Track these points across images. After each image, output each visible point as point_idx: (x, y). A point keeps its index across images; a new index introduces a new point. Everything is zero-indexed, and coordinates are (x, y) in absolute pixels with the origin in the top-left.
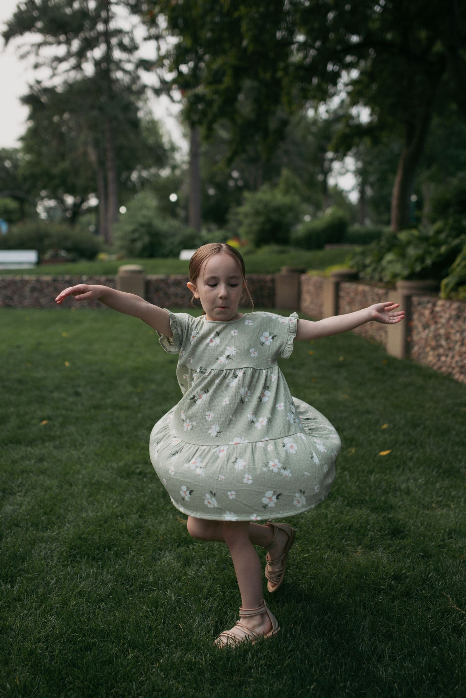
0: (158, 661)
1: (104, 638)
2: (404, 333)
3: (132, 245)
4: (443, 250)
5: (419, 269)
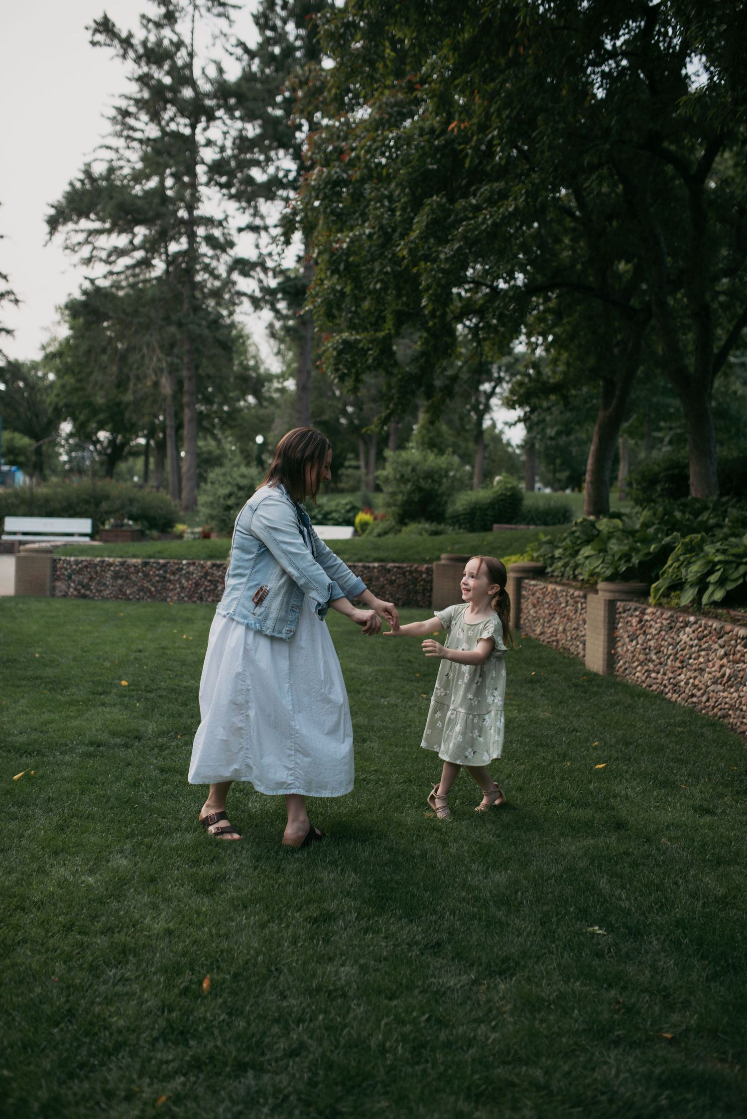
2: (606, 644)
3: (226, 513)
4: (653, 547)
5: (624, 569)
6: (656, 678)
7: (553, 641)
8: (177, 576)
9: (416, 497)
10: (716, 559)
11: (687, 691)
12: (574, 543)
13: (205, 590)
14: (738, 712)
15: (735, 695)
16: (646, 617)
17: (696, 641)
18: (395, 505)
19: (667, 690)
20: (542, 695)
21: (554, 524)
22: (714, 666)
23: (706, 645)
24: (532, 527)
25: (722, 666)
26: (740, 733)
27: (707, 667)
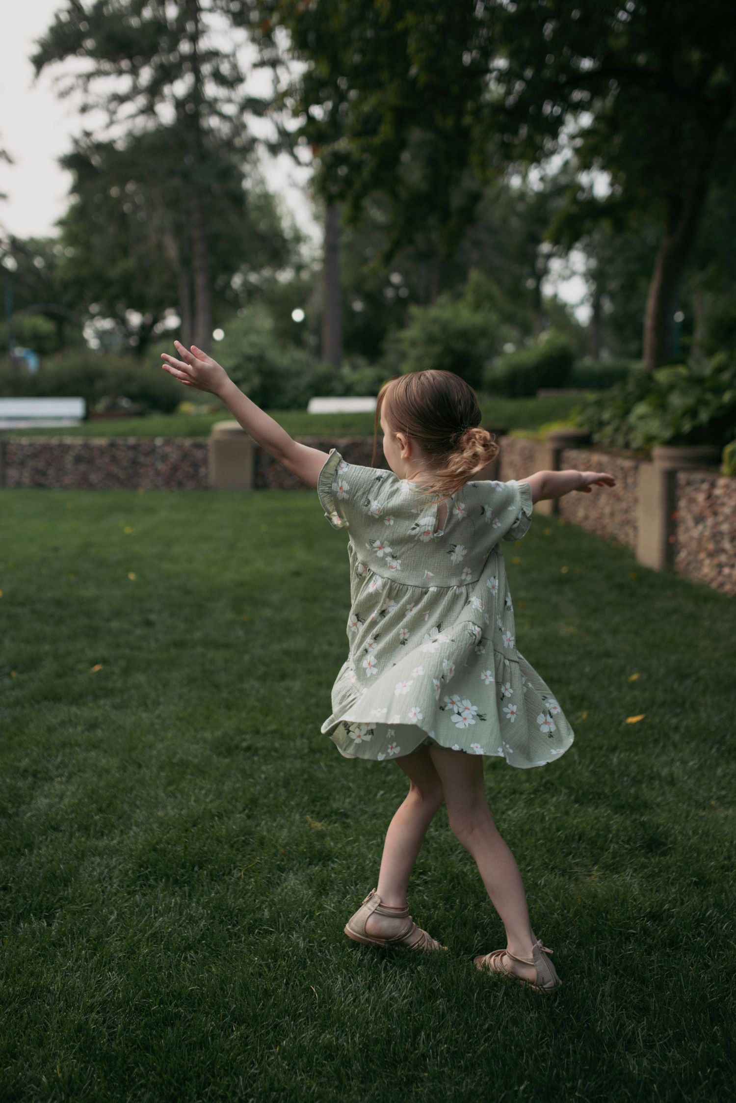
0: (279, 1043)
1: (193, 1006)
2: (663, 530)
4: (727, 396)
5: (688, 429)
6: (730, 576)
7: (599, 528)
8: (149, 459)
12: (626, 400)
13: (183, 475)
20: (571, 601)
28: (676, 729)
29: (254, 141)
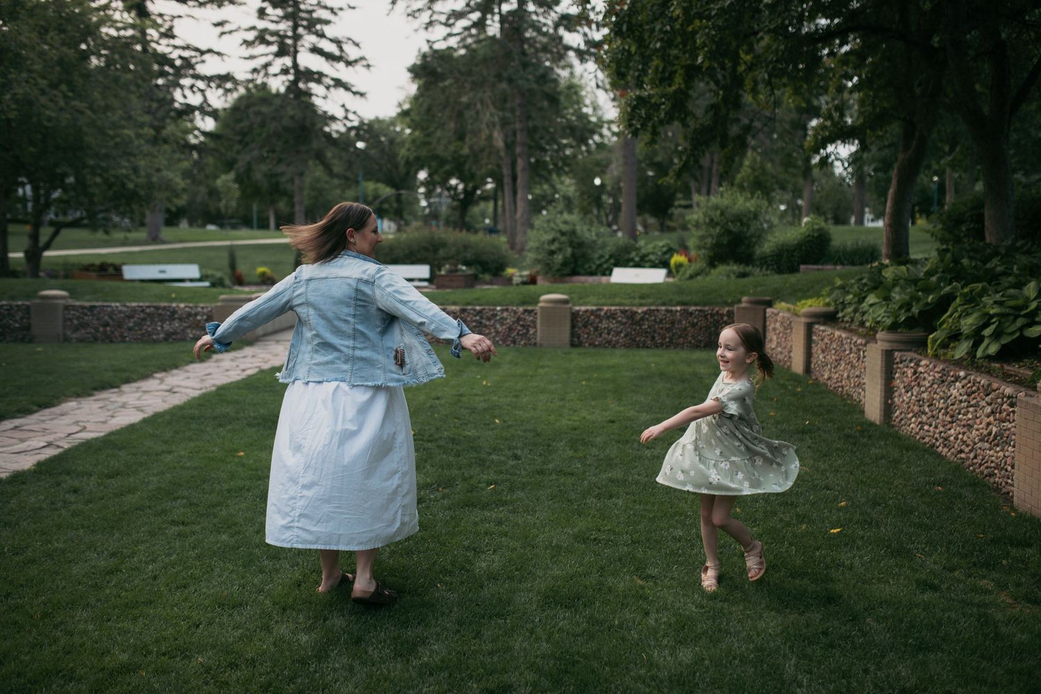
0: (629, 673)
2: (883, 394)
3: (550, 257)
4: (930, 297)
5: (903, 318)
6: (928, 431)
7: (839, 387)
8: (492, 322)
9: (725, 240)
10: (992, 312)
11: (956, 446)
12: (861, 290)
13: (518, 334)
14: (1004, 471)
15: (1001, 454)
16: (921, 369)
17: (965, 397)
18: (705, 248)
19: (938, 444)
20: (809, 447)
21: (861, 264)
22: (981, 423)
23: (974, 401)
24: (839, 267)
25: (989, 424)
26: (1004, 493)
27: (975, 423)
28: (863, 537)
29: (568, 48)
